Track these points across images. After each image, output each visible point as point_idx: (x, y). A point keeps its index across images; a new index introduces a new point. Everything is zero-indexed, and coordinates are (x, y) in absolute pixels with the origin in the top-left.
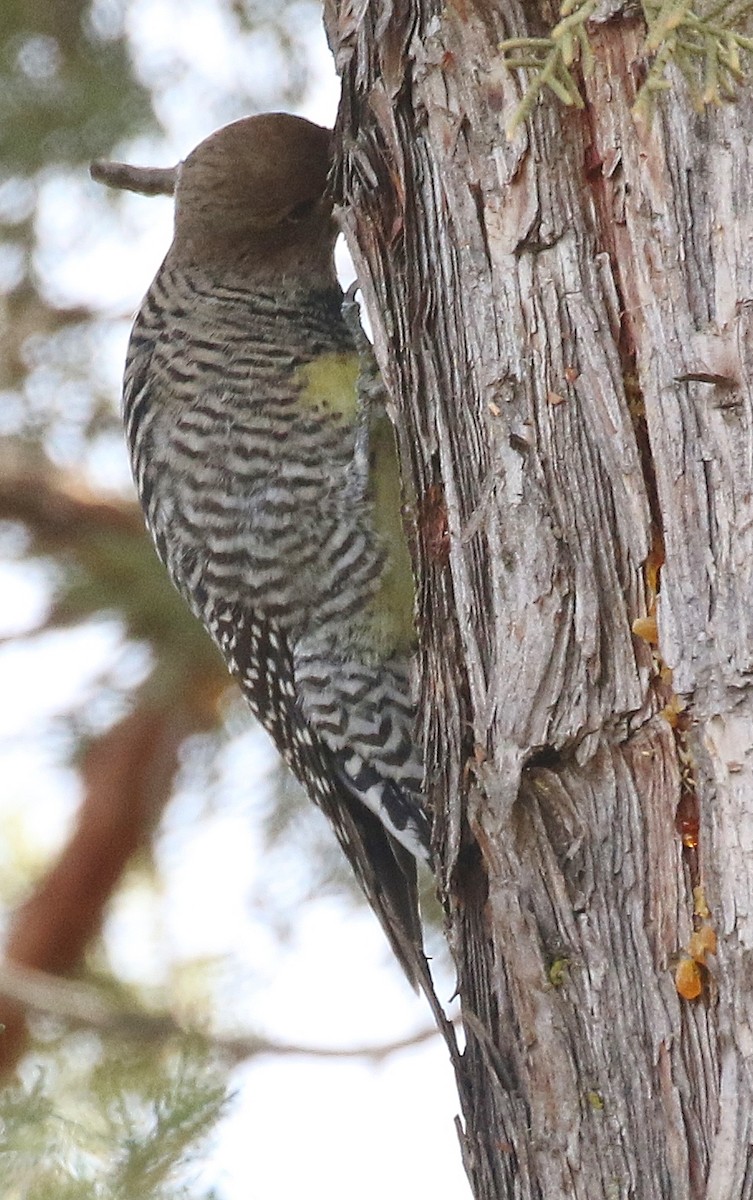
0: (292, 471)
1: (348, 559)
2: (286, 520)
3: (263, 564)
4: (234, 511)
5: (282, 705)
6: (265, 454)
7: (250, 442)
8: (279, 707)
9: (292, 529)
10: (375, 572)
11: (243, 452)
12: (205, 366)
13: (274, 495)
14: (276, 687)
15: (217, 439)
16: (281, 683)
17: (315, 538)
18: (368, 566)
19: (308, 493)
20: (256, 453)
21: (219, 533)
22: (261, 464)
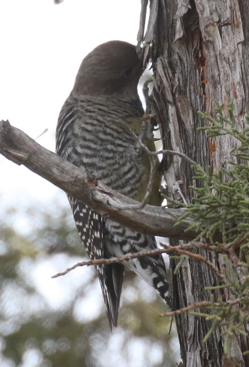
0: (118, 142)
1: (129, 175)
2: (111, 155)
3: (101, 168)
4: (95, 149)
5: (92, 223)
6: (112, 136)
7: (108, 131)
8: (91, 223)
9: (112, 158)
10: (138, 181)
11: (105, 133)
12: (99, 110)
13: (109, 147)
14: (92, 216)
15: (98, 128)
16: (94, 214)
17: (119, 163)
18: (136, 179)
19: (121, 149)
20: (109, 134)
21: (87, 156)
22: (109, 138)
